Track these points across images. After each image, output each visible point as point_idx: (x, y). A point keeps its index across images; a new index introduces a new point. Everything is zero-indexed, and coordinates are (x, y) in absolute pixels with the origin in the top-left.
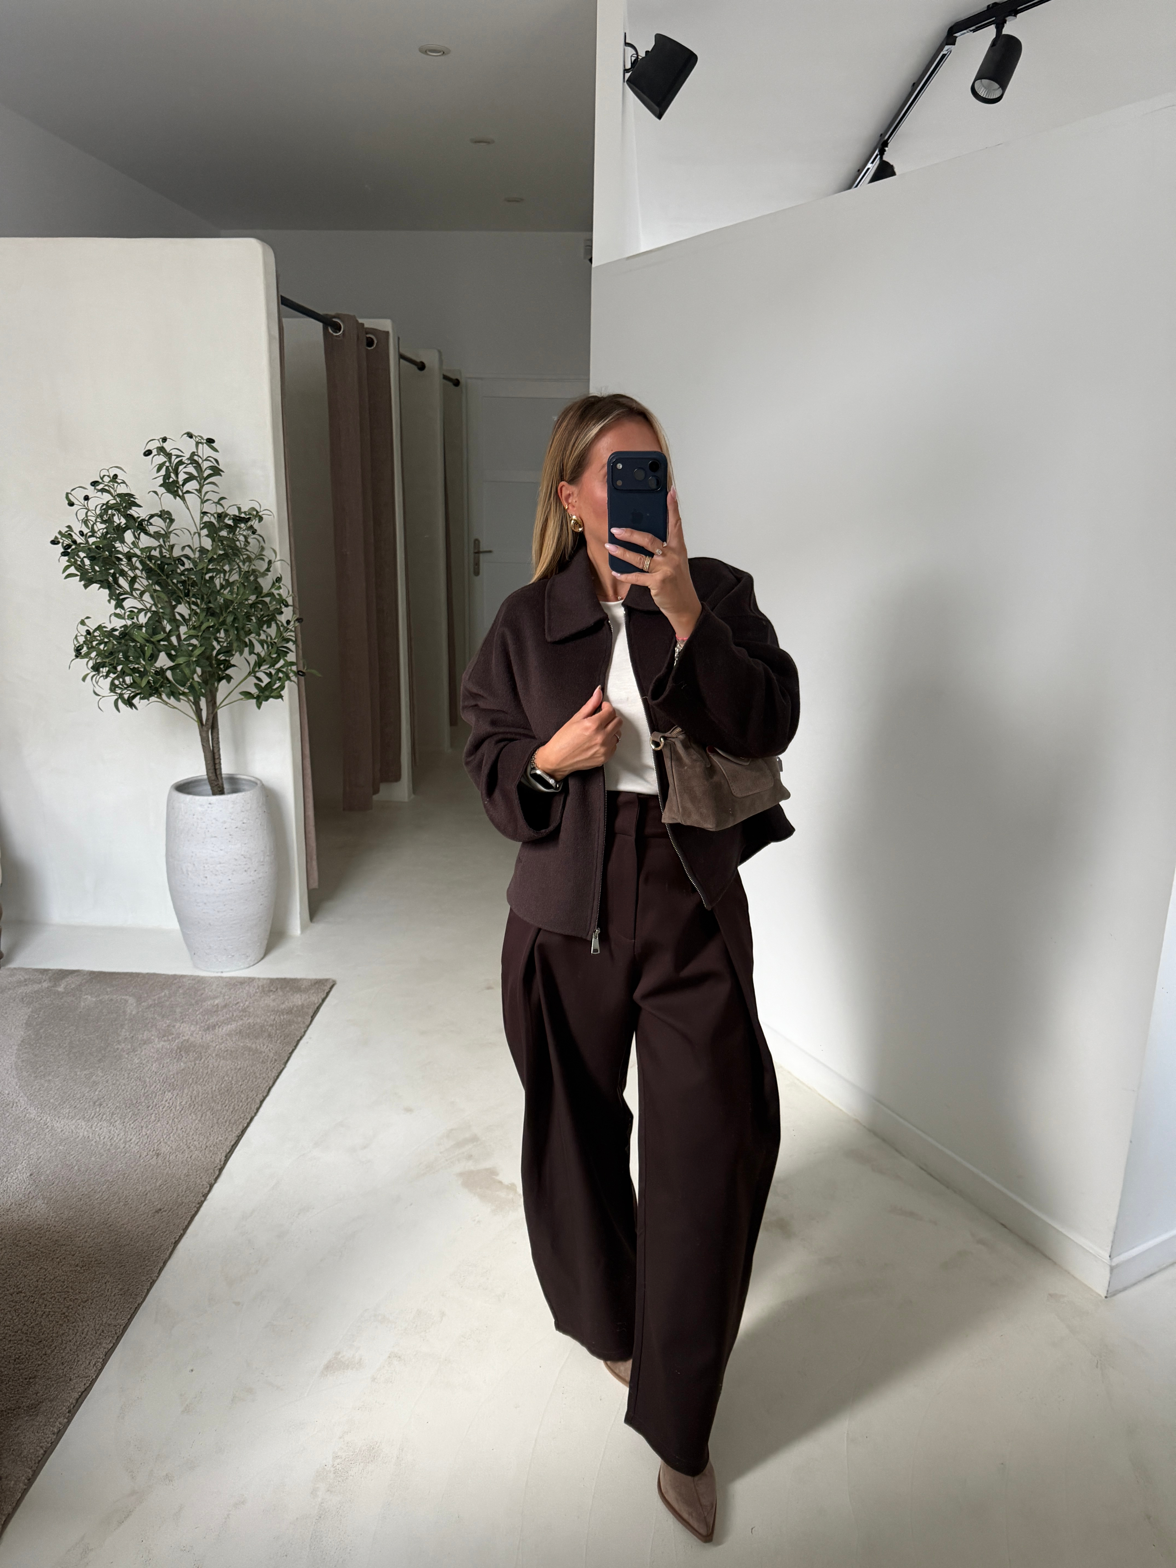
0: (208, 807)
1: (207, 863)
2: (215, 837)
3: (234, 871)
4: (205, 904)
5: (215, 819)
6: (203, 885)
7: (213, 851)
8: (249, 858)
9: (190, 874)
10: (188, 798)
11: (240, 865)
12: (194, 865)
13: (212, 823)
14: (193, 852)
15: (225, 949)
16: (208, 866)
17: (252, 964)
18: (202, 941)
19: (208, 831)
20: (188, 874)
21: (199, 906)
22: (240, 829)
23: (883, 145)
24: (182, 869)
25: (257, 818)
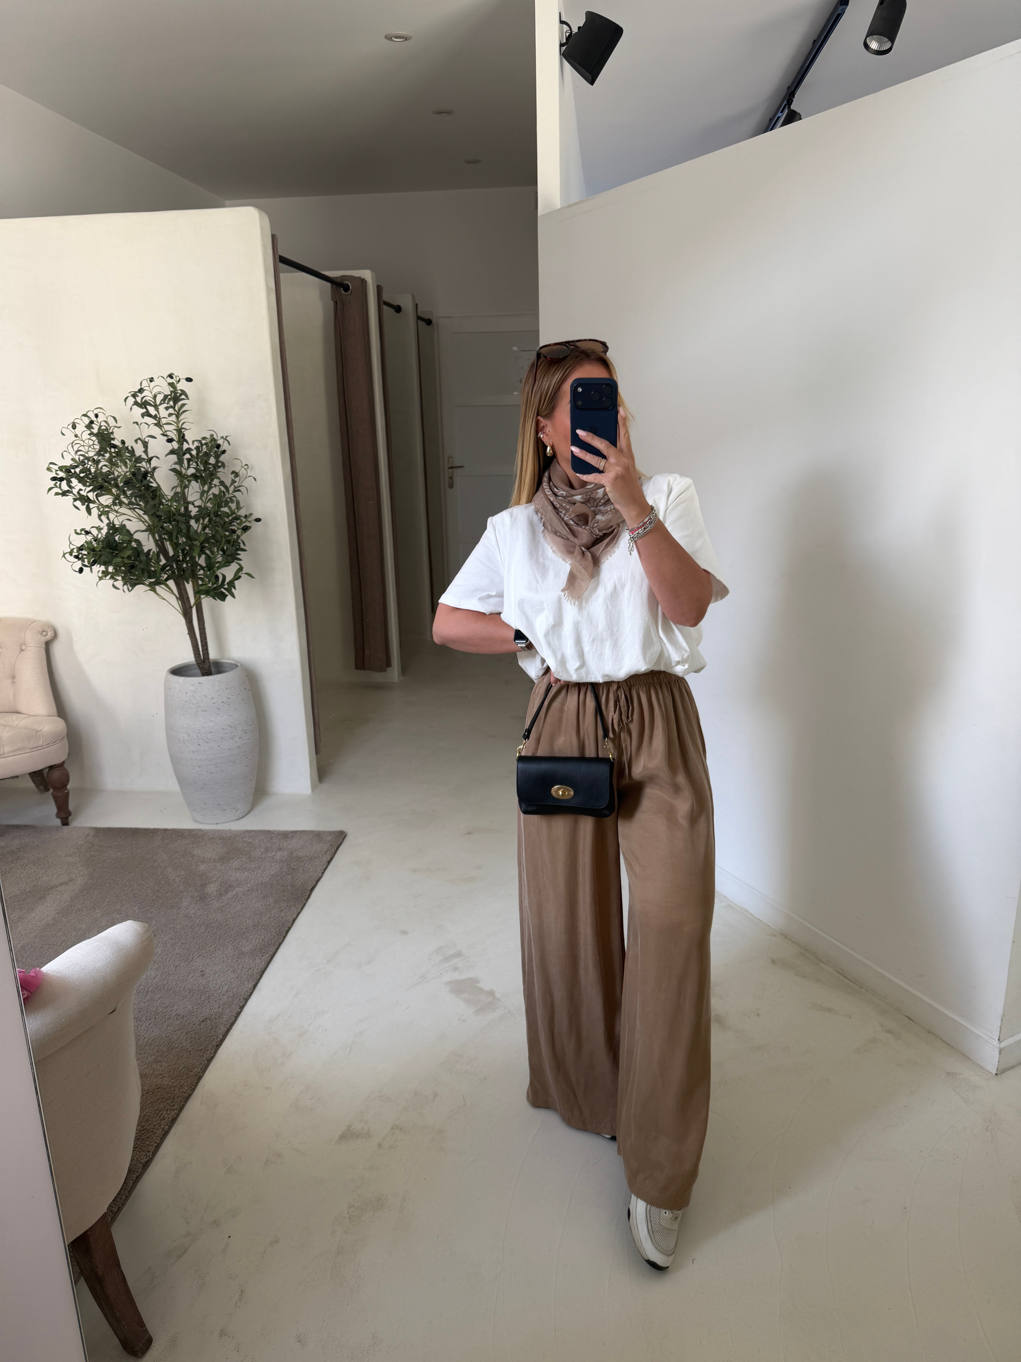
0: (199, 686)
1: (199, 733)
2: (205, 711)
3: (222, 738)
4: (200, 767)
5: (205, 696)
6: (197, 751)
7: (204, 722)
8: (234, 727)
9: (185, 741)
10: (181, 679)
11: (227, 733)
12: (189, 734)
13: (203, 699)
14: (187, 724)
15: (219, 805)
16: (201, 735)
17: (242, 816)
18: (199, 799)
19: (200, 706)
20: (184, 743)
21: (195, 769)
22: (225, 703)
23: (790, 95)
24: (179, 739)
25: (239, 694)
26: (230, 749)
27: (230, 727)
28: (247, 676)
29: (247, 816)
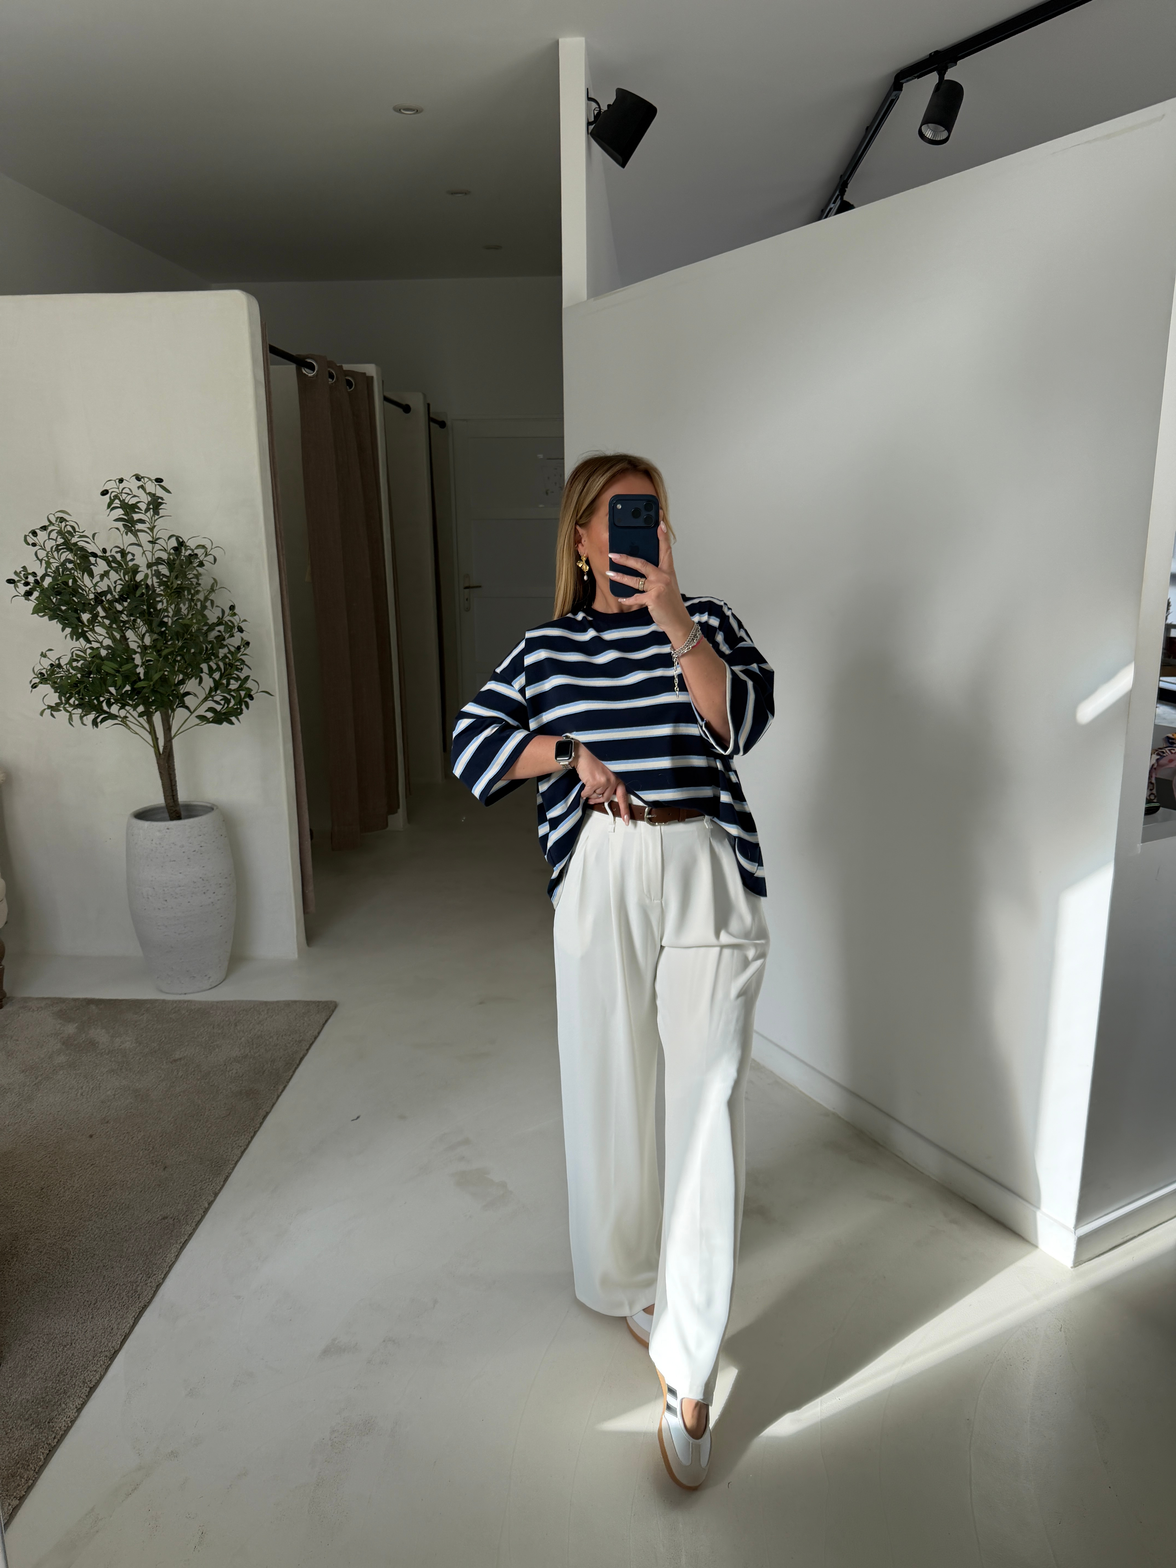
0: (166, 832)
1: (166, 887)
2: (175, 861)
3: (193, 893)
4: (166, 926)
5: (174, 843)
6: (164, 908)
7: (172, 874)
8: (207, 880)
9: (149, 897)
10: (146, 824)
11: (198, 887)
12: (154, 888)
13: (171, 848)
14: (152, 877)
15: (188, 971)
16: (168, 890)
17: (215, 985)
18: (164, 963)
19: (167, 855)
20: (148, 898)
21: (160, 929)
22: (197, 852)
23: (842, 185)
24: (142, 893)
25: (214, 842)
26: (201, 906)
27: (203, 880)
28: (224, 821)
29: (222, 984)
